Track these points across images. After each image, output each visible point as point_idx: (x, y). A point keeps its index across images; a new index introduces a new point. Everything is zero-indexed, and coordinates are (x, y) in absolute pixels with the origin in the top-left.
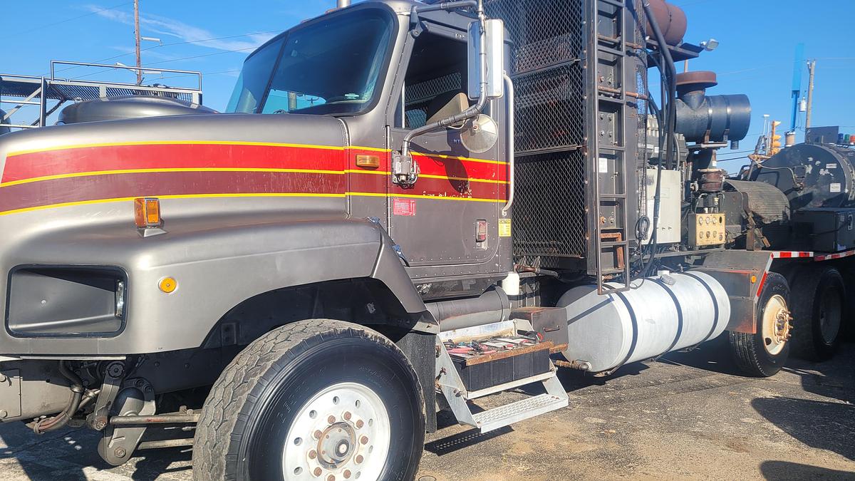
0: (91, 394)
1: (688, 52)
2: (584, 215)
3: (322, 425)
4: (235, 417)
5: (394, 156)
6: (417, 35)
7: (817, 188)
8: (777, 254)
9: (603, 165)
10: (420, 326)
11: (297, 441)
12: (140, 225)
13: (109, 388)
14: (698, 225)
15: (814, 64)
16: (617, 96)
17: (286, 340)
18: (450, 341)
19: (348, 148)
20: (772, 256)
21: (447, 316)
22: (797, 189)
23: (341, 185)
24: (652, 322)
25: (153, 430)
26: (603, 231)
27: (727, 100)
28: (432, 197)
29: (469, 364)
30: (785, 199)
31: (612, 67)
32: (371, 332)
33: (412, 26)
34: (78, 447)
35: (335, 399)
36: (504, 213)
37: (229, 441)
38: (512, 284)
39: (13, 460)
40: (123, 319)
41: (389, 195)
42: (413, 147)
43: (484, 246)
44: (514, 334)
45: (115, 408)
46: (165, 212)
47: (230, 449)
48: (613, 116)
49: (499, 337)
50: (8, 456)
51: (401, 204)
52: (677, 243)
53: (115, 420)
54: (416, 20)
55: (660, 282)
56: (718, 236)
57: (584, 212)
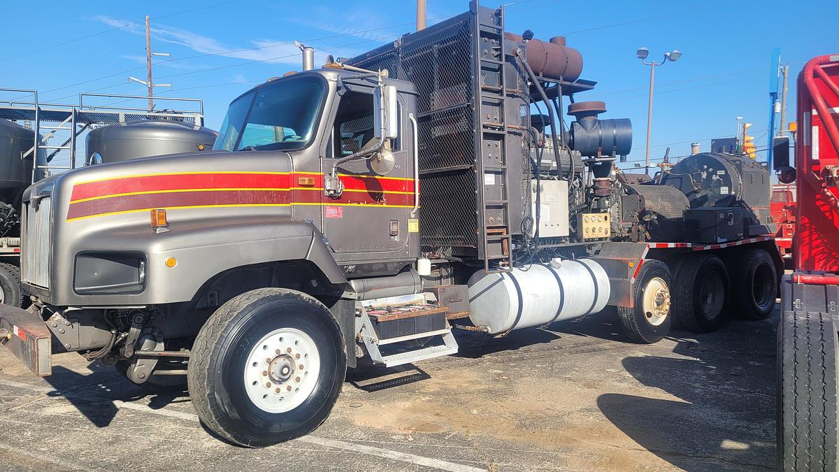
0: (123, 335)
1: (583, 86)
2: (475, 216)
3: (272, 355)
4: (214, 345)
5: (326, 177)
6: (342, 94)
7: (711, 190)
8: (653, 245)
9: (489, 180)
10: (345, 295)
11: (255, 364)
12: (154, 226)
13: (135, 331)
14: (584, 223)
15: (787, 67)
16: (502, 129)
17: (247, 299)
18: (371, 306)
19: (292, 173)
20: (649, 246)
21: (370, 289)
22: (696, 192)
23: (287, 198)
24: (536, 295)
25: (163, 362)
26: (488, 228)
27: (614, 123)
28: (356, 205)
29: (379, 320)
30: (687, 200)
31: (498, 108)
32: (305, 296)
33: (338, 88)
34: (108, 390)
35: (281, 339)
36: (413, 216)
37: (209, 360)
38: (425, 267)
39: (62, 397)
40: (144, 284)
41: (322, 204)
42: (339, 170)
43: (396, 239)
44: (424, 303)
45: (138, 345)
46: (169, 218)
47: (210, 365)
48: (499, 143)
49: (412, 305)
50: (58, 395)
51: (332, 211)
52: (566, 237)
53: (138, 352)
54: (341, 84)
55: (549, 267)
56: (603, 231)
57: (475, 213)
